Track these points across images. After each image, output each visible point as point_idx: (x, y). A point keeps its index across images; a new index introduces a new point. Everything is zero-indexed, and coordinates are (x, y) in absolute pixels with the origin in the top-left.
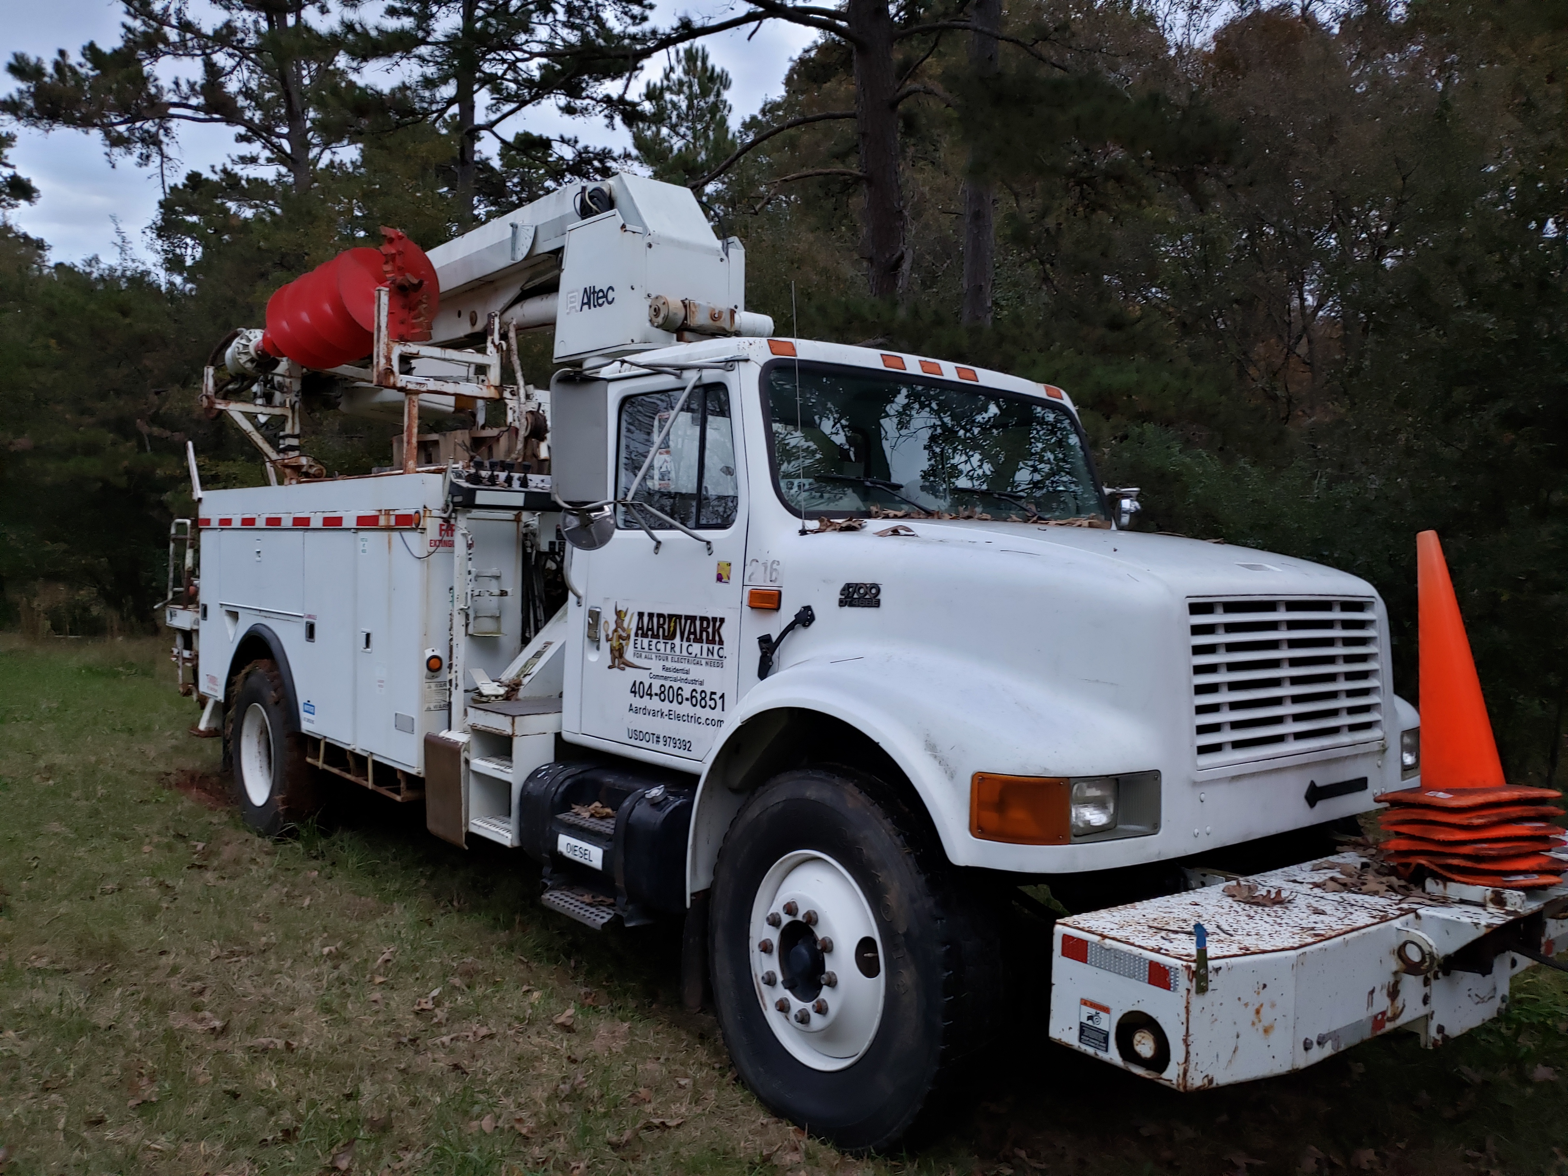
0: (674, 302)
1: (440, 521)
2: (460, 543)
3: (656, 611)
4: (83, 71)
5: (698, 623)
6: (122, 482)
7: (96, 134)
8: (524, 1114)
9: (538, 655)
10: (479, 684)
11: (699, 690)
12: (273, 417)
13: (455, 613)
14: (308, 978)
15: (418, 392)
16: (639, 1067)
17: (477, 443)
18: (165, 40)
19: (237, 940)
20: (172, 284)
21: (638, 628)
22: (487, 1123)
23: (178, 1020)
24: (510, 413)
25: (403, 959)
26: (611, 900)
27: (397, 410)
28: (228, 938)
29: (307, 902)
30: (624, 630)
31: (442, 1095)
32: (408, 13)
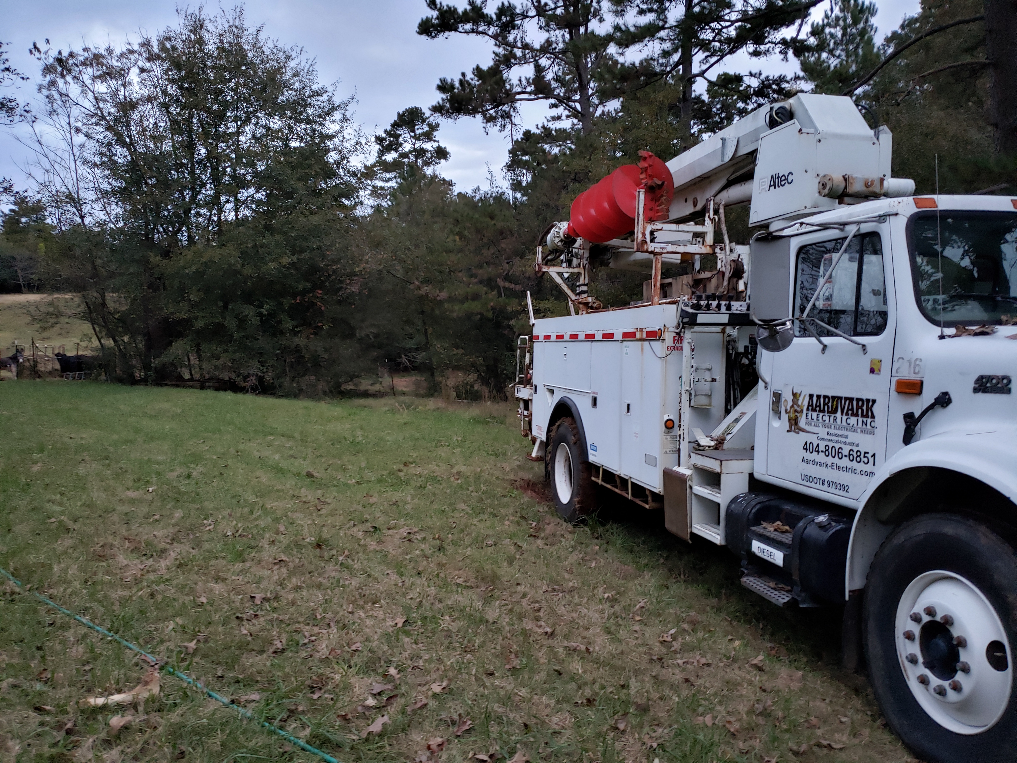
0: (837, 177)
1: (674, 334)
2: (686, 348)
3: (823, 393)
4: (473, 82)
5: (855, 403)
6: (490, 315)
7: (479, 117)
8: (732, 719)
9: (737, 421)
10: (698, 438)
11: (855, 450)
12: (572, 274)
13: (683, 393)
14: (596, 611)
15: (661, 254)
16: (811, 703)
17: (697, 283)
18: (515, 57)
19: (557, 583)
20: (515, 198)
21: (809, 405)
22: (708, 719)
23: (528, 624)
24: (719, 262)
25: (652, 607)
26: (789, 588)
27: (648, 265)
28: (551, 580)
29: (593, 565)
30: (798, 406)
31: (679, 696)
32: (651, 10)
